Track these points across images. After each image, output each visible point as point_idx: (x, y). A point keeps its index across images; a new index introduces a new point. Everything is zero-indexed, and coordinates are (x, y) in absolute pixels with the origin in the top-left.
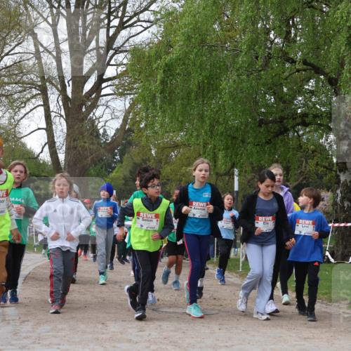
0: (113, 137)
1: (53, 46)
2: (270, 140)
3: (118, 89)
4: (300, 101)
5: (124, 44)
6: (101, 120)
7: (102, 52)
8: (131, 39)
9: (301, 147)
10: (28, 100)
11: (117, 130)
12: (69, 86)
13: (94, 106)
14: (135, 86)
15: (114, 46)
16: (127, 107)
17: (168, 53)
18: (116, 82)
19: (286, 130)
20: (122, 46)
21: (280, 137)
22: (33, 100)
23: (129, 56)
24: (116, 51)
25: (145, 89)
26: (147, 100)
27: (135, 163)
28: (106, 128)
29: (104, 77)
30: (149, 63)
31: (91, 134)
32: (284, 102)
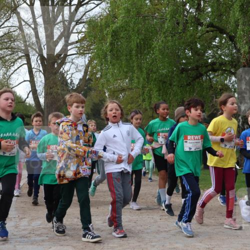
0: (77, 85)
1: (31, 20)
2: (190, 83)
3: (80, 50)
4: (210, 54)
5: (82, 17)
6: (68, 73)
7: (66, 23)
8: (87, 14)
9: (212, 87)
10: (16, 60)
11: (80, 80)
12: (45, 49)
13: (63, 63)
14: (92, 47)
15: (76, 19)
16: (87, 63)
17: (114, 23)
18: (78, 45)
19: (201, 75)
20: (81, 19)
21: (197, 80)
22: (20, 60)
23: (86, 26)
24: (77, 22)
25: (99, 49)
26: (100, 57)
27: (94, 103)
28: (73, 78)
29: (69, 42)
30: (101, 31)
31: (62, 83)
32: (199, 55)
